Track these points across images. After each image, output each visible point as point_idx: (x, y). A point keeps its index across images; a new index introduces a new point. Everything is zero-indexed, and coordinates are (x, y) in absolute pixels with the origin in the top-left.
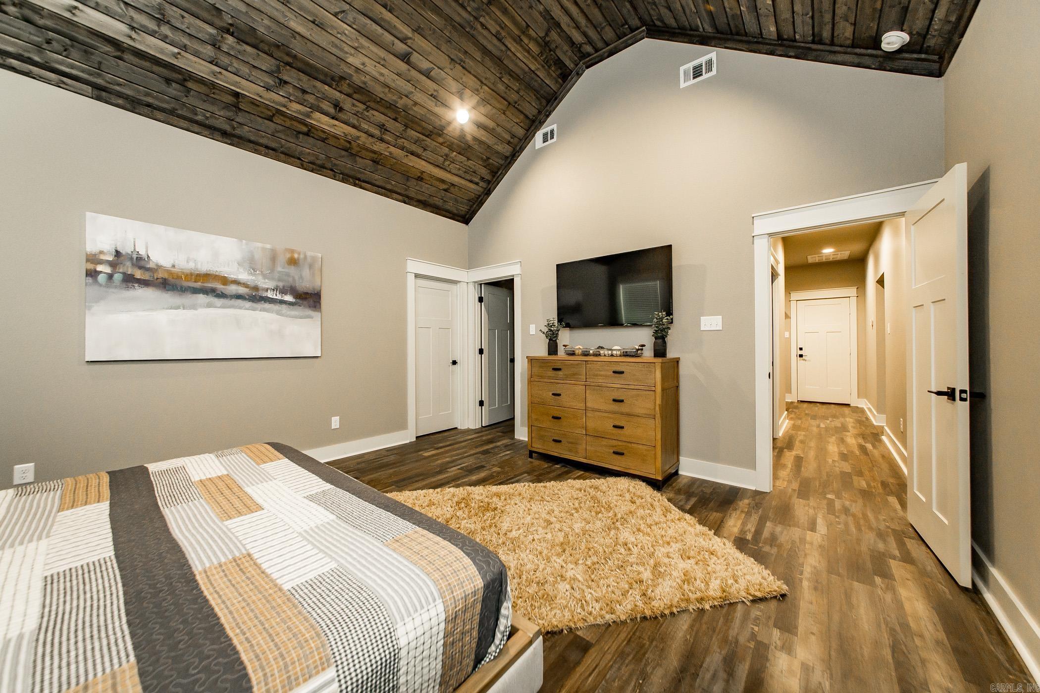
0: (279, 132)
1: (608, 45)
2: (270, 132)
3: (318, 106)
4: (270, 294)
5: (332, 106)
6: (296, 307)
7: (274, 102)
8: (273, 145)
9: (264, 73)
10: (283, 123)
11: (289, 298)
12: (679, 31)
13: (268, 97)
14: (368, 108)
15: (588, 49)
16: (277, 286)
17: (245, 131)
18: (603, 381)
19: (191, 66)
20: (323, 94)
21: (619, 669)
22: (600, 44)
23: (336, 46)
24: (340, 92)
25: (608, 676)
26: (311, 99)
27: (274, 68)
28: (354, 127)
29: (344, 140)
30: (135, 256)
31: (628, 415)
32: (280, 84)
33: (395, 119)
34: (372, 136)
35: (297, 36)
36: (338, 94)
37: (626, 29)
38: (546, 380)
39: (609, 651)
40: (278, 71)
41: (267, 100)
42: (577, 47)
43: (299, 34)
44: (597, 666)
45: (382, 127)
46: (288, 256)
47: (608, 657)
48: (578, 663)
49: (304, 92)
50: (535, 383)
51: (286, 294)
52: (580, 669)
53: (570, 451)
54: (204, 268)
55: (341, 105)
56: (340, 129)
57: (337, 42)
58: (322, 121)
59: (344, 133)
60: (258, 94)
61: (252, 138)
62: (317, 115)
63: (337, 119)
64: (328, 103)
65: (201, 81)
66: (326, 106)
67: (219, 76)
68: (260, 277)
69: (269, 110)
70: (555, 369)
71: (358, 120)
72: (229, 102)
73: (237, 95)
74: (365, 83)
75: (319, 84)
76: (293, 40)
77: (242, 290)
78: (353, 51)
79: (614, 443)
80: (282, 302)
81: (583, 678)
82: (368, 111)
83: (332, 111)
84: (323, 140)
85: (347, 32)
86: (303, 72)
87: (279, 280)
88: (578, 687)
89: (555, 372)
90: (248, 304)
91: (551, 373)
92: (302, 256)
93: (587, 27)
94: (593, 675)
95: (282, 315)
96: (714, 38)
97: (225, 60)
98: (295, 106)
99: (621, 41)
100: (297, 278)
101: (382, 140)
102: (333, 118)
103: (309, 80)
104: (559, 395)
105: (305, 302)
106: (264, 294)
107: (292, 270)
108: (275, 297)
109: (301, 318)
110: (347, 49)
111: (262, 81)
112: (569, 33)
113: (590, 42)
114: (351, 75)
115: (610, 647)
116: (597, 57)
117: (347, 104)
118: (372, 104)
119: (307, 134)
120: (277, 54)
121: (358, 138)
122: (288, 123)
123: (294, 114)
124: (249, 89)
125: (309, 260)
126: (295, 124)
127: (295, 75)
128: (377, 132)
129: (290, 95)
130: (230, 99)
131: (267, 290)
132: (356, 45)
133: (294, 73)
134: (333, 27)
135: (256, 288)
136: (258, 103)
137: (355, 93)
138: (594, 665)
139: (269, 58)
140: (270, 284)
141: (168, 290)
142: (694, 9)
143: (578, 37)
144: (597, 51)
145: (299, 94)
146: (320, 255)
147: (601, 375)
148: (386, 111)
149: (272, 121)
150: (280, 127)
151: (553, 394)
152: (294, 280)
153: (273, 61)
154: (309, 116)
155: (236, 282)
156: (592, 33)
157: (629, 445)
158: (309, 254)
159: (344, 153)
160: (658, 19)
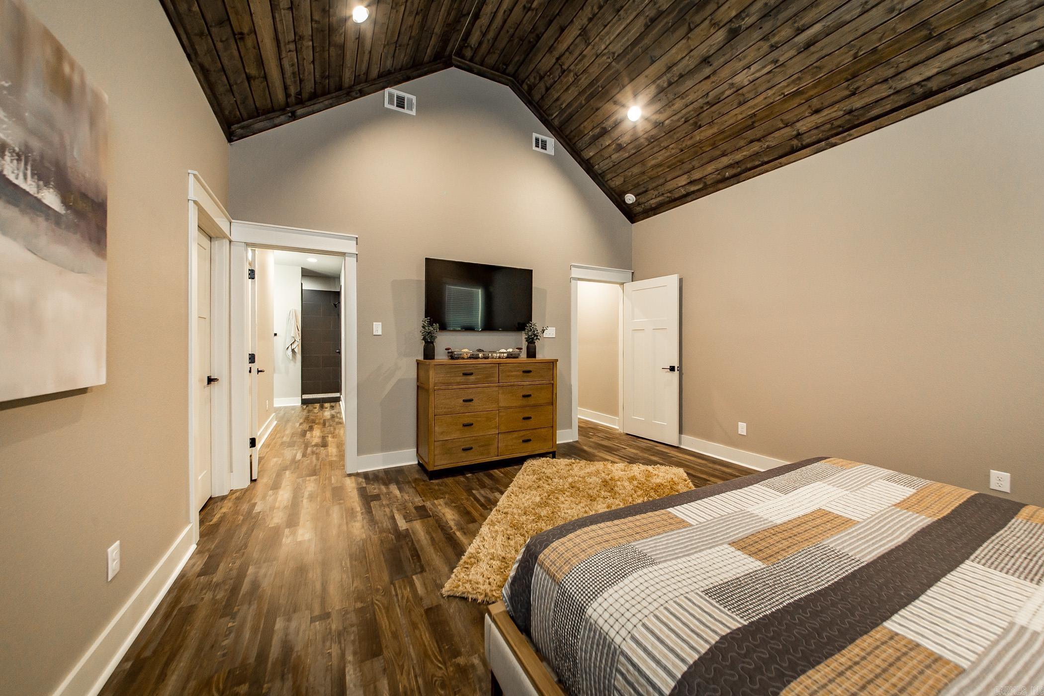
1: (482, 65)
12: (536, 105)
15: (468, 53)
18: (515, 380)
22: (477, 59)
31: (535, 406)
37: (503, 68)
38: (455, 387)
42: (464, 44)
50: (440, 392)
53: (482, 454)
70: (465, 374)
79: (522, 433)
89: (464, 377)
91: (461, 379)
93: (489, 41)
96: (555, 130)
99: (492, 71)
104: (471, 400)
112: (474, 30)
113: (476, 51)
116: (466, 64)
142: (563, 106)
143: (474, 39)
144: (471, 60)
147: (512, 376)
151: (464, 401)
156: (484, 48)
157: (534, 431)
160: (529, 86)
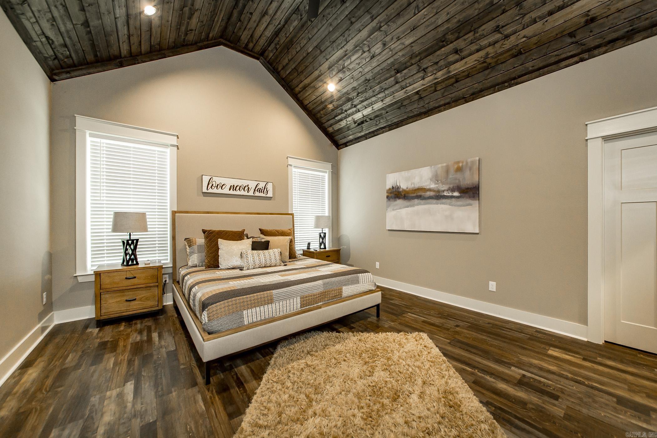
0: (444, 93)
2: (441, 96)
3: (449, 63)
4: (445, 194)
5: (454, 54)
6: (460, 199)
7: (430, 82)
8: (447, 101)
9: (417, 74)
10: (442, 87)
11: (456, 194)
13: (427, 82)
14: (475, 31)
16: (449, 188)
17: (432, 105)
19: (399, 97)
20: (445, 54)
21: (206, 427)
23: (429, 26)
24: (452, 42)
25: (207, 419)
26: (442, 63)
27: (418, 68)
28: (478, 51)
29: (480, 64)
30: (397, 187)
32: (425, 72)
33: (504, 12)
34: (496, 42)
35: (413, 45)
36: (451, 45)
39: (219, 427)
40: (420, 67)
41: (427, 84)
43: (412, 43)
44: (217, 417)
45: (497, 29)
46: (456, 166)
47: (217, 425)
48: (225, 409)
49: (437, 63)
51: (454, 192)
52: (221, 409)
54: (417, 186)
55: (459, 48)
56: (471, 61)
57: (427, 23)
58: (458, 68)
59: (476, 60)
60: (423, 85)
61: (437, 105)
62: (452, 67)
63: (464, 58)
64: (451, 56)
65: (404, 99)
66: (452, 58)
67: (407, 92)
68: (440, 184)
69: (431, 87)
71: (477, 45)
72: (418, 98)
73: (417, 93)
74: (459, 21)
75: (438, 53)
76: (413, 48)
77: (432, 194)
78: (437, 16)
80: (452, 197)
81: (217, 408)
82: (477, 33)
83: (457, 57)
84: (468, 76)
85: (425, 13)
86: (428, 56)
87: (450, 184)
88: (214, 405)
90: (435, 201)
92: (464, 164)
94: (214, 413)
95: (452, 205)
97: (403, 84)
98: (440, 74)
100: (461, 179)
101: (507, 37)
102: (461, 60)
103: (433, 56)
105: (467, 195)
106: (443, 194)
107: (459, 175)
108: (448, 195)
109: (464, 206)
110: (433, 20)
111: (419, 78)
114: (448, 27)
115: (221, 428)
117: (461, 43)
118: (475, 26)
119: (457, 81)
120: (413, 61)
121: (487, 54)
122: (444, 85)
123: (442, 78)
124: (418, 86)
125: (469, 164)
126: (446, 82)
127: (426, 61)
128: (498, 36)
129: (432, 71)
130: (416, 97)
131: (444, 191)
132: (435, 11)
133: (425, 61)
134: (419, 21)
135: (439, 191)
136: (426, 89)
137: (459, 33)
138: (218, 416)
139: (413, 66)
140: (445, 187)
141: (405, 199)
145: (436, 67)
146: (478, 158)
148: (489, 17)
149: (438, 91)
150: (442, 90)
152: (459, 181)
153: (415, 65)
154: (449, 72)
155: (430, 190)
158: (469, 160)
159: (487, 72)
